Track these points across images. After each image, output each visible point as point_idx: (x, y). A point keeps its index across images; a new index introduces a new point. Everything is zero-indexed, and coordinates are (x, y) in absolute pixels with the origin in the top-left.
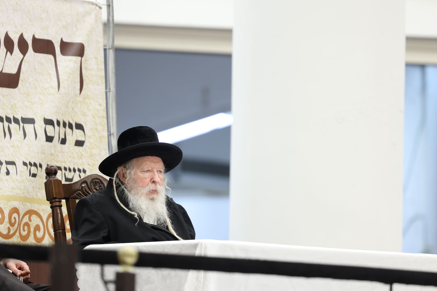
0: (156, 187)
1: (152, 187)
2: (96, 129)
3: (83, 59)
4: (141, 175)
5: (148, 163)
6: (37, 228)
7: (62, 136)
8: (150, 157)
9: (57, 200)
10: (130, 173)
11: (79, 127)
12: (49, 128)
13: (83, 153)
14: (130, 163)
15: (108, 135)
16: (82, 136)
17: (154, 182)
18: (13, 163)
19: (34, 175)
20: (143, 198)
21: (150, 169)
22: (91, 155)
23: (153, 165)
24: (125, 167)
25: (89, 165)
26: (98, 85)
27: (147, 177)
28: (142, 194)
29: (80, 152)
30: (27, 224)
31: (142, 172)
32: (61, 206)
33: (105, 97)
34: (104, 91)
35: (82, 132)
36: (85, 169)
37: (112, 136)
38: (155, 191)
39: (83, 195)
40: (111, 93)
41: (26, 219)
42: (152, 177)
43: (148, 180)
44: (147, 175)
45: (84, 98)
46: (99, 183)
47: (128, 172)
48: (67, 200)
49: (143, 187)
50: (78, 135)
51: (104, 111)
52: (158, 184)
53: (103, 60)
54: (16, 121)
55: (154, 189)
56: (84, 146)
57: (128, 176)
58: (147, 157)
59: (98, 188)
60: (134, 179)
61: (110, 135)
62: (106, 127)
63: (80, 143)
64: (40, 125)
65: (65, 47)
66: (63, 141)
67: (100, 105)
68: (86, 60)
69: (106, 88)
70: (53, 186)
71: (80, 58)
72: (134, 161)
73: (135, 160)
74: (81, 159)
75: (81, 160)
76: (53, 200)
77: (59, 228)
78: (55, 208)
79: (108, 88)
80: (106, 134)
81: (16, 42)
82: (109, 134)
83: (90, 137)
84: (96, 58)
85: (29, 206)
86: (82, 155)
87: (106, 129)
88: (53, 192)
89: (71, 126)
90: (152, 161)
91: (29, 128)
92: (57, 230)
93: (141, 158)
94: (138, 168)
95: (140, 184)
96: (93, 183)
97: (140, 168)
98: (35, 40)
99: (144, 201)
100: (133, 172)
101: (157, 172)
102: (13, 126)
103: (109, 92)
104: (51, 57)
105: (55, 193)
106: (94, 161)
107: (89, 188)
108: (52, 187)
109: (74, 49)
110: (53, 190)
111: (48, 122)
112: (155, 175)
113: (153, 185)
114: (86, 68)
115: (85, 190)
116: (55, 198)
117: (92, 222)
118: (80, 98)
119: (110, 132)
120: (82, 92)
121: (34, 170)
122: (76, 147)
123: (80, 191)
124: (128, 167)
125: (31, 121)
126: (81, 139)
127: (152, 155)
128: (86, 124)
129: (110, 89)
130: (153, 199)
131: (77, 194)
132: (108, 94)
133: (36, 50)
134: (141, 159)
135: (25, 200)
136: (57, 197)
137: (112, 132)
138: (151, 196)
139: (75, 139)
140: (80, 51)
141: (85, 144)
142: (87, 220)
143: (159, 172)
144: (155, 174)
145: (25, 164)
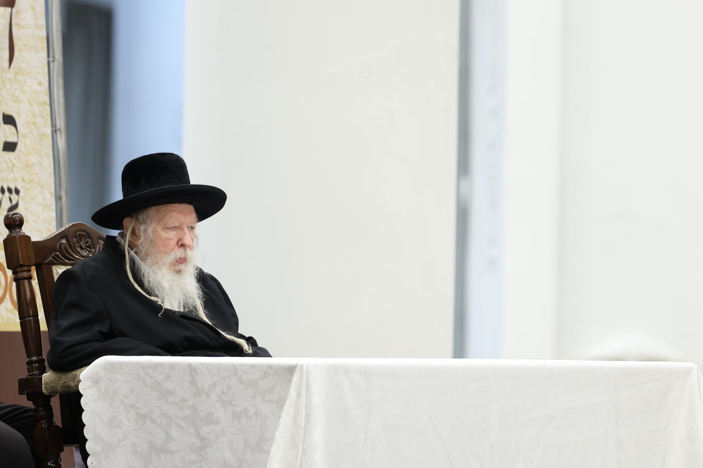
0: (185, 254)
1: (179, 253)
2: (34, 124)
3: (14, 10)
4: (164, 234)
5: (175, 214)
8: (178, 205)
9: (25, 268)
10: (146, 230)
11: (9, 120)
13: (15, 162)
14: (145, 213)
15: (52, 131)
16: (14, 135)
17: (183, 246)
20: (165, 270)
21: (177, 224)
22: (27, 166)
23: (182, 218)
24: (137, 219)
25: (24, 181)
26: (36, 51)
27: (172, 238)
28: (164, 264)
29: (10, 161)
31: (165, 230)
32: (30, 278)
33: (46, 71)
34: (45, 62)
35: (13, 128)
36: (19, 188)
37: (58, 133)
38: (183, 259)
39: (62, 257)
40: (56, 63)
42: (180, 238)
43: (174, 242)
44: (172, 234)
45: (16, 74)
46: (85, 237)
47: (142, 227)
48: (37, 267)
49: (166, 253)
50: (7, 133)
51: (46, 93)
52: (188, 249)
53: (43, 11)
55: (183, 257)
56: (17, 151)
57: (143, 235)
58: (173, 205)
59: (84, 246)
60: (152, 241)
61: (55, 131)
62: (49, 119)
63: (10, 147)
67: (40, 84)
68: (18, 12)
69: (48, 57)
70: (18, 246)
71: (9, 9)
72: (152, 211)
73: (153, 209)
74: (13, 171)
75: (12, 174)
76: (19, 269)
77: (25, 308)
78: (21, 282)
79: (51, 55)
80: (48, 130)
82: (54, 129)
83: (24, 136)
84: (33, 8)
86: (14, 165)
87: (49, 122)
88: (19, 256)
90: (181, 212)
92: (26, 318)
93: (163, 206)
94: (159, 223)
95: (162, 249)
96: (76, 237)
97: (162, 223)
99: (167, 276)
100: (150, 230)
101: (187, 228)
103: (53, 61)
105: (22, 257)
106: (32, 174)
107: (70, 246)
108: (17, 248)
110: (18, 253)
112: (185, 235)
113: (182, 249)
114: (18, 25)
115: (66, 249)
116: (22, 266)
117: (83, 309)
118: (10, 75)
119: (56, 127)
120: (13, 64)
122: (5, 153)
123: (58, 252)
124: (141, 219)
126: (11, 139)
127: (181, 202)
128: (19, 115)
129: (54, 57)
130: (179, 272)
131: (53, 257)
132: (51, 65)
134: (163, 209)
136: (24, 264)
137: (58, 127)
138: (177, 268)
139: (4, 140)
141: (18, 147)
143: (189, 228)
144: (185, 233)
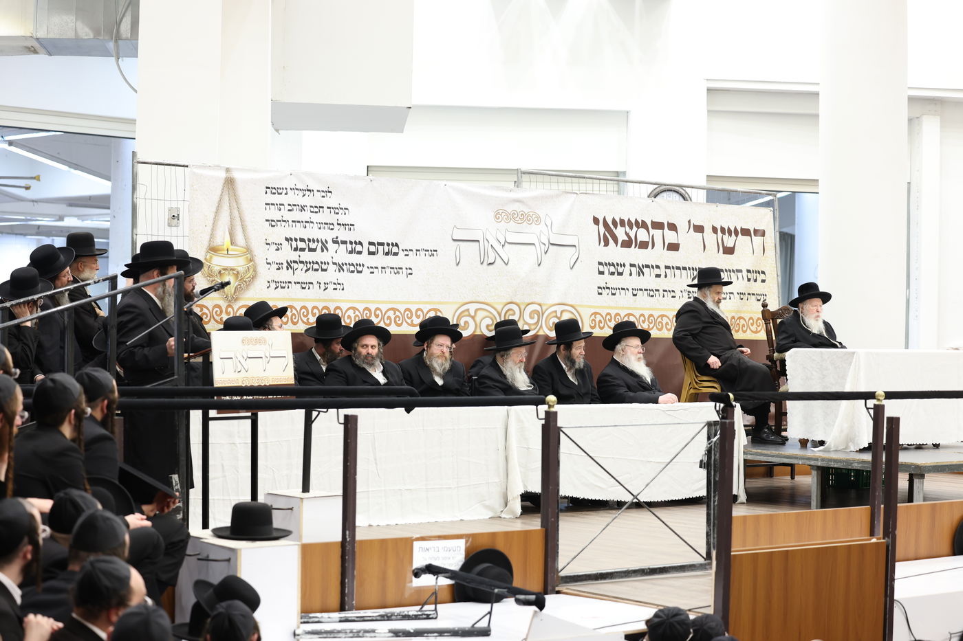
1: (817, 314)
2: (771, 273)
3: (765, 237)
4: (812, 308)
5: (815, 301)
6: (743, 326)
7: (755, 278)
9: (768, 320)
11: (763, 273)
12: (749, 274)
13: (765, 286)
14: (806, 301)
16: (765, 277)
17: (818, 312)
18: (732, 293)
19: (742, 299)
20: (813, 319)
21: (816, 305)
22: (769, 287)
23: (818, 303)
25: (768, 292)
26: (772, 250)
28: (812, 317)
30: (738, 324)
32: (770, 323)
33: (775, 256)
35: (764, 275)
36: (766, 294)
37: (778, 276)
38: (818, 316)
41: (738, 321)
42: (817, 309)
43: (815, 311)
44: (815, 308)
45: (765, 258)
47: (805, 306)
48: (772, 319)
49: (813, 314)
50: (763, 277)
51: (775, 264)
52: (820, 313)
54: (733, 271)
57: (805, 309)
58: (814, 298)
60: (808, 310)
63: (763, 281)
64: (745, 273)
65: (756, 231)
66: (755, 281)
67: (773, 261)
69: (776, 252)
70: (766, 313)
71: (763, 237)
73: (808, 300)
74: (764, 289)
77: (768, 333)
78: (767, 324)
80: (776, 275)
81: (733, 231)
83: (768, 278)
84: (771, 237)
85: (739, 315)
87: (776, 273)
88: (766, 316)
89: (759, 272)
91: (739, 274)
94: (810, 305)
95: (811, 313)
96: (784, 310)
98: (742, 229)
99: (813, 321)
102: (732, 274)
104: (749, 237)
106: (771, 289)
107: (782, 313)
109: (760, 233)
111: (749, 271)
114: (766, 242)
117: (787, 333)
118: (763, 258)
120: (764, 255)
121: (742, 296)
122: (762, 283)
123: (779, 315)
124: (804, 303)
125: (740, 271)
126: (764, 279)
127: (817, 298)
128: (766, 271)
130: (817, 321)
131: (777, 316)
133: (742, 235)
134: (811, 300)
135: (738, 312)
136: (768, 318)
137: (778, 274)
138: (816, 319)
139: (761, 279)
140: (763, 233)
141: (766, 281)
142: (784, 332)
144: (819, 308)
145: (738, 293)
